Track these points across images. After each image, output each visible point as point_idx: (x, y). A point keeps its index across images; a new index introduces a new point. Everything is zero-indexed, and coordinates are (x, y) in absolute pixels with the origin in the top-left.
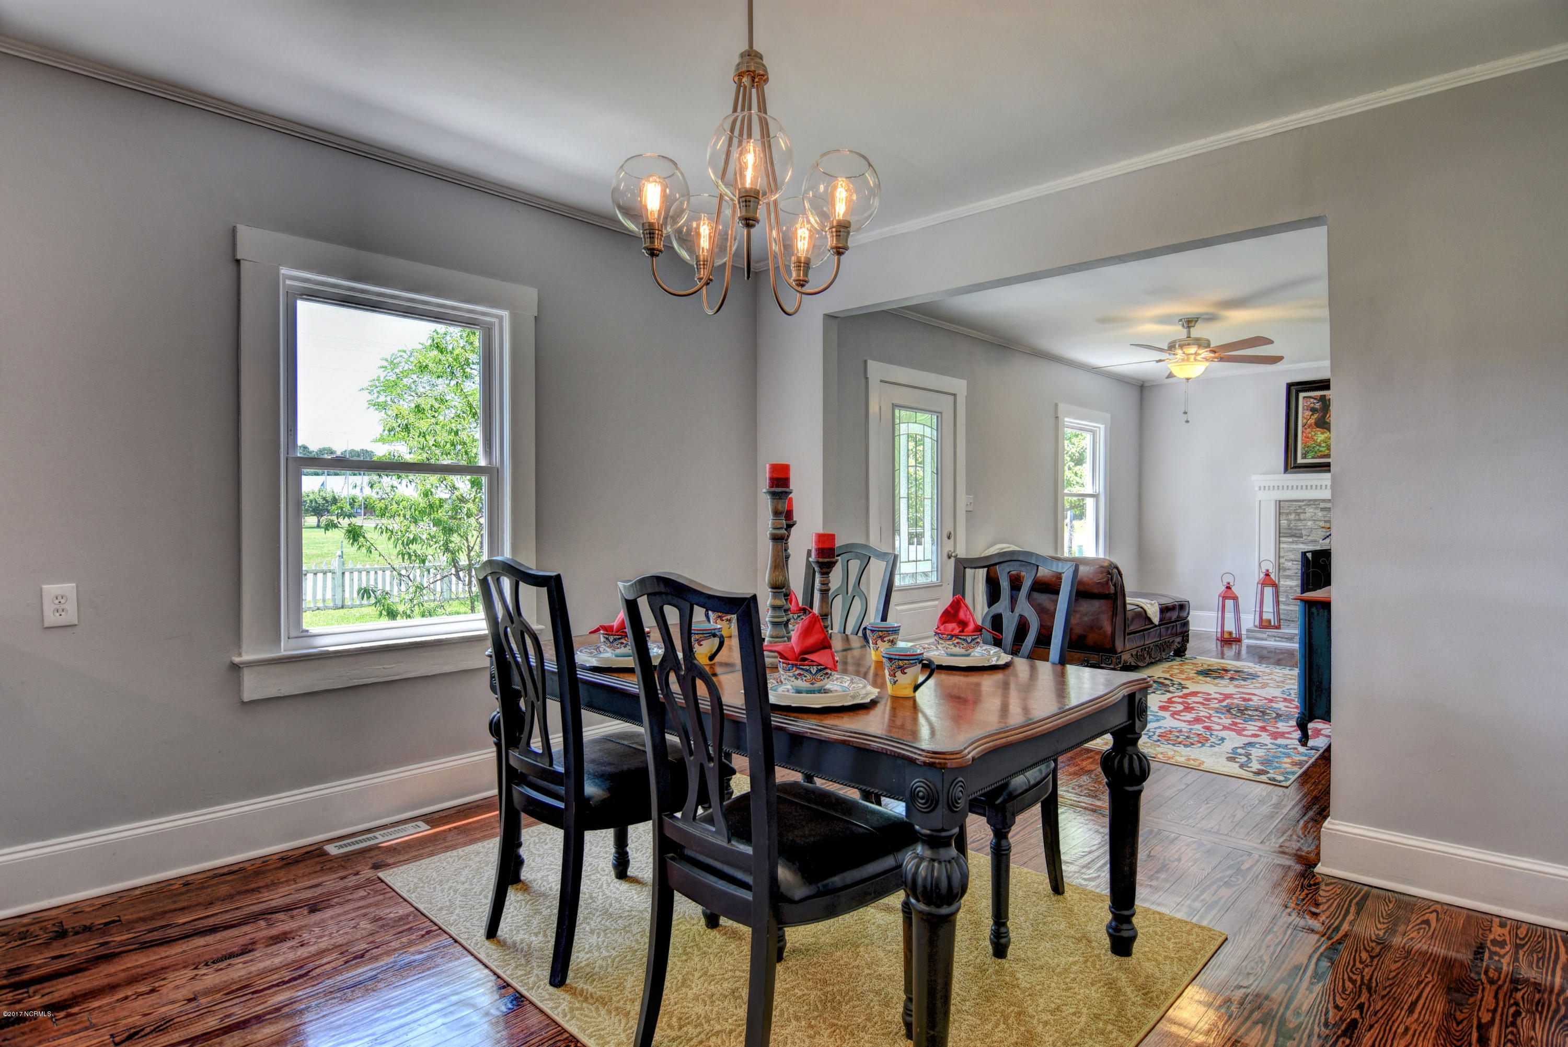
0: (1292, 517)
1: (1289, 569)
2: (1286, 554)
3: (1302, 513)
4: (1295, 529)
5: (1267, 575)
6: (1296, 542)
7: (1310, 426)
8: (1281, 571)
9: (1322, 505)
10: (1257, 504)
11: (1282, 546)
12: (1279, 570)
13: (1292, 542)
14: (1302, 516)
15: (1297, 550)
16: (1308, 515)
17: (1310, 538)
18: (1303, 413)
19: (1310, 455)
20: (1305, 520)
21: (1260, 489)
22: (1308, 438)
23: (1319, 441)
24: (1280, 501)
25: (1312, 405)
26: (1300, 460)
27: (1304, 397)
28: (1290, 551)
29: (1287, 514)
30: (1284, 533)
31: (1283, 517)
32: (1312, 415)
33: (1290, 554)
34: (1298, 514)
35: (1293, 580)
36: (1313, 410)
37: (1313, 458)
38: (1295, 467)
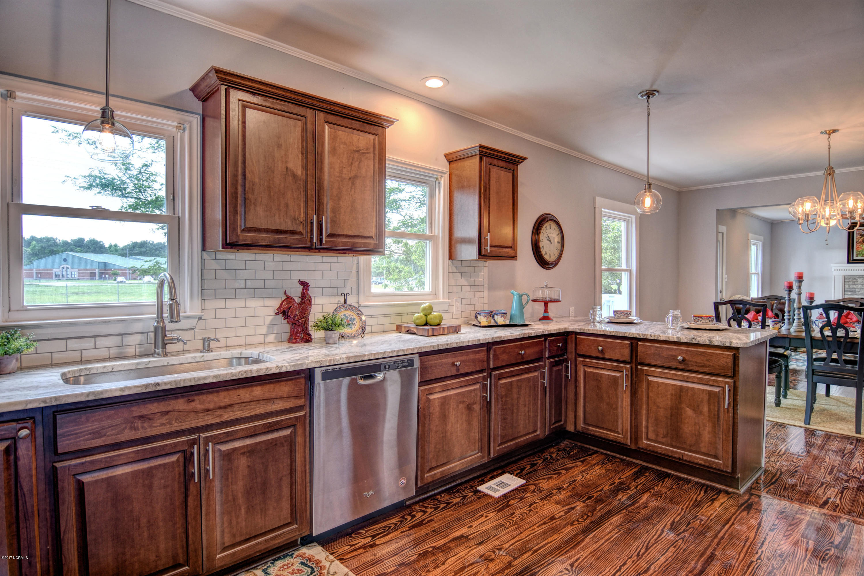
0: (851, 283)
3: (856, 281)
4: (852, 289)
6: (853, 294)
7: (860, 242)
10: (833, 277)
13: (851, 294)
14: (856, 283)
16: (859, 282)
17: (860, 292)
18: (856, 237)
19: (860, 256)
21: (835, 271)
22: (859, 248)
24: (845, 276)
25: (861, 233)
26: (855, 258)
27: (857, 230)
29: (849, 282)
30: (846, 290)
31: (846, 283)
32: (861, 237)
34: (854, 282)
36: (861, 235)
38: (853, 261)
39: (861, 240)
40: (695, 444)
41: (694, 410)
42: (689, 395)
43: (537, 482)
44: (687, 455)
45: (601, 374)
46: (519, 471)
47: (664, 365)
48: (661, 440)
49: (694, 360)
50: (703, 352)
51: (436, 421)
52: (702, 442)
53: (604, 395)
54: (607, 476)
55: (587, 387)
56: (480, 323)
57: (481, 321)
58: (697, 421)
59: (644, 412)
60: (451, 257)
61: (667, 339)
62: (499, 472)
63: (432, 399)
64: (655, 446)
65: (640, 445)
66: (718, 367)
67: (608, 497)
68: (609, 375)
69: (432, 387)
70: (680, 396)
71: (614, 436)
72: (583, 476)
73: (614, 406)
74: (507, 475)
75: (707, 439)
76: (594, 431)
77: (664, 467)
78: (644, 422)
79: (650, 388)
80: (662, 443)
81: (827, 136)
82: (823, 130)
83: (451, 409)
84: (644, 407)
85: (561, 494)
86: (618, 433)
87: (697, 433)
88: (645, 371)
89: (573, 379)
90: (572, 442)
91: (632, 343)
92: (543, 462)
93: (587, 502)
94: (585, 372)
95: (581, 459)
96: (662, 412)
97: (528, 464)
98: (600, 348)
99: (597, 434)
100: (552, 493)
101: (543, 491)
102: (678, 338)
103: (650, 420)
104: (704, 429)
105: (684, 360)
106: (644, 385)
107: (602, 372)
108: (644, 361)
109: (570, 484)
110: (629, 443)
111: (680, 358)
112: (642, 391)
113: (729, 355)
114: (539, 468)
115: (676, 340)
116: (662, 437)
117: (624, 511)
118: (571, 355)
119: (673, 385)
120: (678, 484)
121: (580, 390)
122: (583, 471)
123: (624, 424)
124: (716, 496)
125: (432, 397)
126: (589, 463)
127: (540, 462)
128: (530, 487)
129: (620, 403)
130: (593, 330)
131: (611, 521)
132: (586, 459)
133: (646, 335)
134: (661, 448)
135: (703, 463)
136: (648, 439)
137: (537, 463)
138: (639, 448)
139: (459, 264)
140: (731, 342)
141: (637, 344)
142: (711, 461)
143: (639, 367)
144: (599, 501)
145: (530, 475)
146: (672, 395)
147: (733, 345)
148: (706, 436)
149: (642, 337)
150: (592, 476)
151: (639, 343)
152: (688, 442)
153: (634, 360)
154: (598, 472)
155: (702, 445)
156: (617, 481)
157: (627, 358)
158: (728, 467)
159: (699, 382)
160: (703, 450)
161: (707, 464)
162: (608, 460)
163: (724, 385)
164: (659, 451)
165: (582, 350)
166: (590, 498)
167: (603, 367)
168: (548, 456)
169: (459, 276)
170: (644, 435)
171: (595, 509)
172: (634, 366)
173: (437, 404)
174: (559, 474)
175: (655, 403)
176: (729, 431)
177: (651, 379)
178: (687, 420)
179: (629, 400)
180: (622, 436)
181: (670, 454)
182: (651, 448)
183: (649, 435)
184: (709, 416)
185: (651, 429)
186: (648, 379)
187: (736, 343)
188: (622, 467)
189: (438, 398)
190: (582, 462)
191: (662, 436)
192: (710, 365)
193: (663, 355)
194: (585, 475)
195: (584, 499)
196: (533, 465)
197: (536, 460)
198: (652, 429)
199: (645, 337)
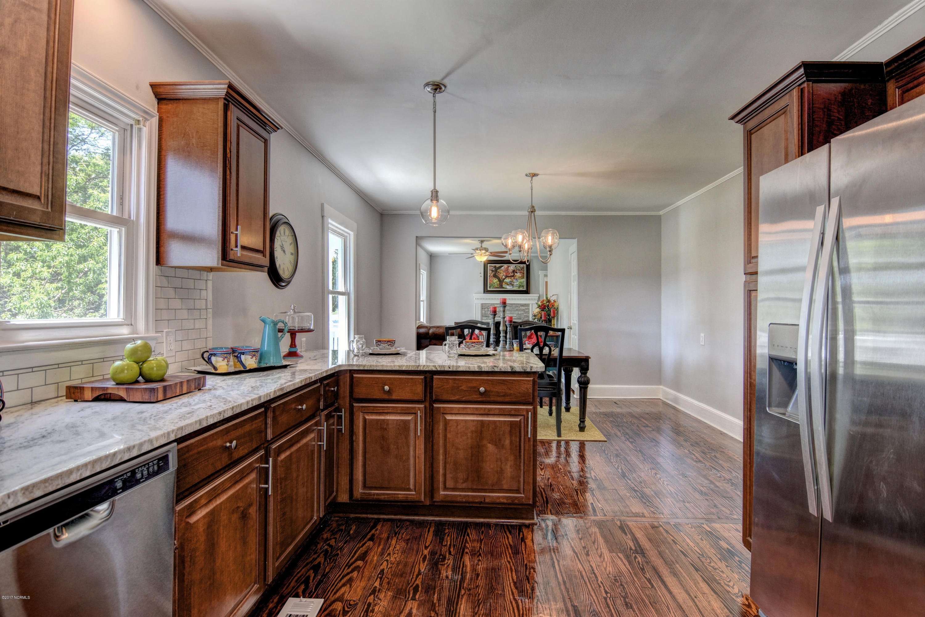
7: (491, 277)
18: (489, 272)
25: (492, 269)
27: (489, 266)
39: (492, 275)
40: (497, 482)
41: (496, 445)
42: (491, 428)
43: (338, 595)
44: (489, 496)
45: (388, 420)
46: (303, 587)
47: (464, 399)
48: (460, 486)
49: (495, 390)
50: (504, 380)
51: (200, 560)
52: (504, 478)
53: (392, 446)
54: (411, 549)
55: (368, 439)
56: (215, 368)
57: (217, 365)
58: (498, 457)
59: (441, 457)
60: (158, 262)
61: (468, 370)
62: (275, 600)
63: (195, 523)
64: (455, 495)
65: (437, 498)
66: (519, 395)
67: (433, 580)
68: (397, 420)
69: (195, 501)
70: (481, 432)
71: (404, 494)
72: (387, 561)
73: (404, 458)
74: (291, 601)
75: (509, 475)
76: (378, 494)
77: (459, 517)
78: (441, 470)
79: (448, 429)
80: (463, 490)
81: (530, 178)
82: (528, 172)
83: (221, 528)
84: (441, 451)
85: (380, 600)
86: (409, 490)
87: (499, 469)
88: (441, 409)
89: (348, 433)
90: (341, 515)
91: (425, 378)
92: (325, 559)
93: (417, 597)
94: (365, 420)
95: (368, 537)
96: (461, 454)
97: (309, 570)
98: (387, 388)
99: (382, 497)
100: (369, 604)
101: (357, 604)
102: (479, 367)
103: (447, 466)
104: (506, 464)
105: (486, 391)
106: (441, 427)
107: (388, 417)
108: (440, 398)
109: (381, 578)
110: (423, 499)
111: (482, 389)
112: (439, 434)
113: (529, 381)
114: (327, 570)
115: (477, 370)
116: (462, 483)
117: (463, 592)
118: (345, 401)
119: (473, 421)
120: (483, 532)
121: (358, 446)
122: (382, 554)
123: (417, 477)
124: (521, 533)
125: (194, 519)
126: (381, 539)
127: (321, 559)
128: (334, 606)
129: (412, 453)
130: (376, 366)
131: (461, 612)
132: (373, 535)
133: (444, 366)
134: (460, 495)
135: (505, 501)
136: (445, 488)
137: (320, 563)
138: (435, 502)
139: (171, 272)
140: (532, 367)
141: (432, 379)
142: (514, 497)
143: (435, 405)
144: (429, 589)
145: (322, 586)
146: (472, 432)
147: (533, 370)
148: (509, 470)
149: (439, 369)
150: (396, 556)
151: (435, 377)
152: (490, 482)
153: (428, 398)
154: (398, 547)
155: (504, 482)
156: (426, 552)
157: (421, 396)
158: (529, 499)
159: (501, 413)
160: (505, 487)
161: (510, 501)
162: (397, 527)
163: (525, 413)
164: (459, 499)
165: (361, 392)
166: (416, 589)
167: (390, 411)
168: (326, 547)
169: (171, 293)
170: (441, 485)
171: (433, 605)
172: (428, 405)
173: (201, 528)
174: (357, 568)
175: (453, 445)
176: (530, 461)
177: (449, 417)
178: (489, 457)
179: (422, 447)
180: (414, 493)
181: (471, 500)
182: (449, 499)
183: (447, 484)
184: (511, 449)
185: (449, 476)
186: (445, 419)
187: (537, 367)
188: (418, 531)
189: (204, 517)
190: (372, 539)
191: (462, 481)
192: (511, 394)
193: (462, 388)
194: (388, 558)
195: (411, 595)
196: (316, 568)
197: (315, 559)
198: (451, 475)
199: (442, 369)
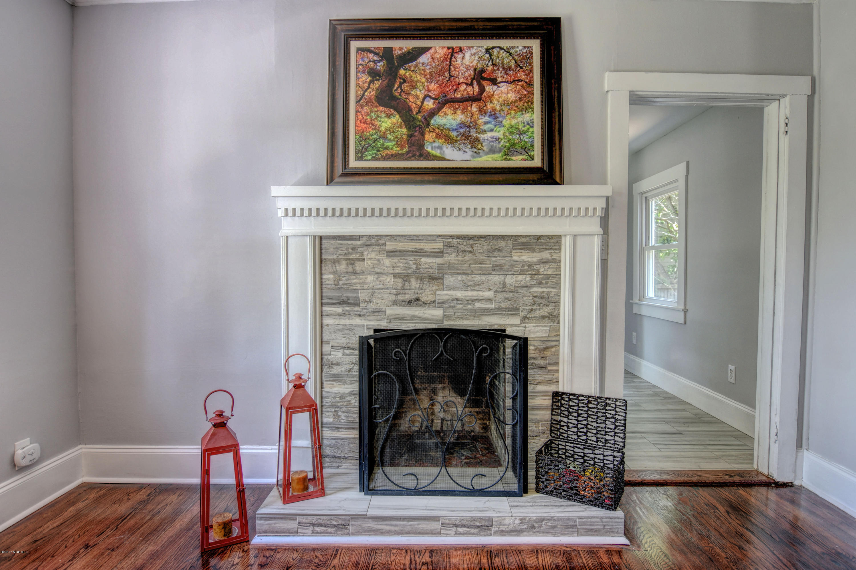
0: (342, 267)
1: (338, 364)
2: (333, 336)
3: (358, 260)
4: (347, 290)
5: (299, 387)
6: (350, 316)
7: (368, 102)
8: (325, 368)
9: (391, 246)
10: (283, 241)
11: (326, 321)
12: (322, 365)
13: (342, 315)
14: (359, 267)
15: (351, 328)
16: (367, 263)
17: (372, 306)
18: (357, 78)
19: (370, 154)
20: (363, 273)
21: (287, 215)
22: (365, 122)
23: (383, 129)
24: (321, 238)
25: (371, 64)
26: (353, 163)
27: (358, 50)
28: (341, 330)
29: (335, 262)
30: (329, 298)
31: (327, 268)
32: (372, 82)
33: (339, 336)
34: (351, 262)
35: (345, 383)
36: (374, 74)
37: (374, 159)
38: (344, 175)
39: (371, 93)
